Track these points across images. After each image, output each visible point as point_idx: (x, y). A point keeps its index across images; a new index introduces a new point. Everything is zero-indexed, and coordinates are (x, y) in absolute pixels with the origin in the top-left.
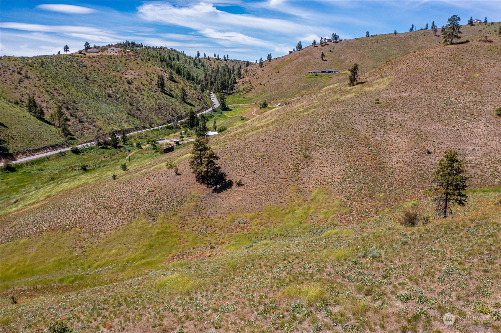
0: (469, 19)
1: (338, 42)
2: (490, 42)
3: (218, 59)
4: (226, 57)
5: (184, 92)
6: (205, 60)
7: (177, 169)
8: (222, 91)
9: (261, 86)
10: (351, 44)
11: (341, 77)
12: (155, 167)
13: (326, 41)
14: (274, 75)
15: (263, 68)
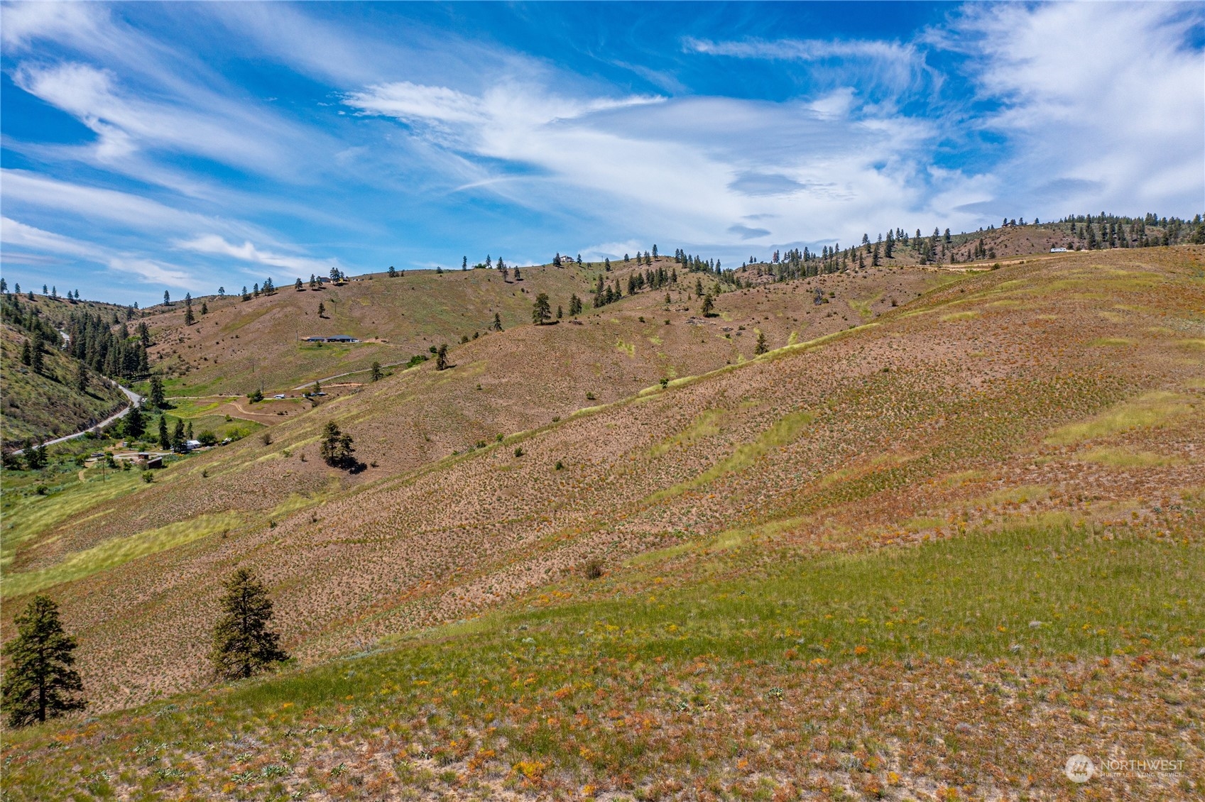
0: (555, 257)
1: (341, 284)
2: (580, 324)
3: (54, 298)
4: (73, 294)
5: (83, 374)
6: (22, 300)
7: (303, 456)
8: (125, 372)
9: (208, 363)
10: (368, 288)
11: (366, 350)
12: (262, 459)
13: (321, 280)
14: (228, 342)
15: (197, 326)
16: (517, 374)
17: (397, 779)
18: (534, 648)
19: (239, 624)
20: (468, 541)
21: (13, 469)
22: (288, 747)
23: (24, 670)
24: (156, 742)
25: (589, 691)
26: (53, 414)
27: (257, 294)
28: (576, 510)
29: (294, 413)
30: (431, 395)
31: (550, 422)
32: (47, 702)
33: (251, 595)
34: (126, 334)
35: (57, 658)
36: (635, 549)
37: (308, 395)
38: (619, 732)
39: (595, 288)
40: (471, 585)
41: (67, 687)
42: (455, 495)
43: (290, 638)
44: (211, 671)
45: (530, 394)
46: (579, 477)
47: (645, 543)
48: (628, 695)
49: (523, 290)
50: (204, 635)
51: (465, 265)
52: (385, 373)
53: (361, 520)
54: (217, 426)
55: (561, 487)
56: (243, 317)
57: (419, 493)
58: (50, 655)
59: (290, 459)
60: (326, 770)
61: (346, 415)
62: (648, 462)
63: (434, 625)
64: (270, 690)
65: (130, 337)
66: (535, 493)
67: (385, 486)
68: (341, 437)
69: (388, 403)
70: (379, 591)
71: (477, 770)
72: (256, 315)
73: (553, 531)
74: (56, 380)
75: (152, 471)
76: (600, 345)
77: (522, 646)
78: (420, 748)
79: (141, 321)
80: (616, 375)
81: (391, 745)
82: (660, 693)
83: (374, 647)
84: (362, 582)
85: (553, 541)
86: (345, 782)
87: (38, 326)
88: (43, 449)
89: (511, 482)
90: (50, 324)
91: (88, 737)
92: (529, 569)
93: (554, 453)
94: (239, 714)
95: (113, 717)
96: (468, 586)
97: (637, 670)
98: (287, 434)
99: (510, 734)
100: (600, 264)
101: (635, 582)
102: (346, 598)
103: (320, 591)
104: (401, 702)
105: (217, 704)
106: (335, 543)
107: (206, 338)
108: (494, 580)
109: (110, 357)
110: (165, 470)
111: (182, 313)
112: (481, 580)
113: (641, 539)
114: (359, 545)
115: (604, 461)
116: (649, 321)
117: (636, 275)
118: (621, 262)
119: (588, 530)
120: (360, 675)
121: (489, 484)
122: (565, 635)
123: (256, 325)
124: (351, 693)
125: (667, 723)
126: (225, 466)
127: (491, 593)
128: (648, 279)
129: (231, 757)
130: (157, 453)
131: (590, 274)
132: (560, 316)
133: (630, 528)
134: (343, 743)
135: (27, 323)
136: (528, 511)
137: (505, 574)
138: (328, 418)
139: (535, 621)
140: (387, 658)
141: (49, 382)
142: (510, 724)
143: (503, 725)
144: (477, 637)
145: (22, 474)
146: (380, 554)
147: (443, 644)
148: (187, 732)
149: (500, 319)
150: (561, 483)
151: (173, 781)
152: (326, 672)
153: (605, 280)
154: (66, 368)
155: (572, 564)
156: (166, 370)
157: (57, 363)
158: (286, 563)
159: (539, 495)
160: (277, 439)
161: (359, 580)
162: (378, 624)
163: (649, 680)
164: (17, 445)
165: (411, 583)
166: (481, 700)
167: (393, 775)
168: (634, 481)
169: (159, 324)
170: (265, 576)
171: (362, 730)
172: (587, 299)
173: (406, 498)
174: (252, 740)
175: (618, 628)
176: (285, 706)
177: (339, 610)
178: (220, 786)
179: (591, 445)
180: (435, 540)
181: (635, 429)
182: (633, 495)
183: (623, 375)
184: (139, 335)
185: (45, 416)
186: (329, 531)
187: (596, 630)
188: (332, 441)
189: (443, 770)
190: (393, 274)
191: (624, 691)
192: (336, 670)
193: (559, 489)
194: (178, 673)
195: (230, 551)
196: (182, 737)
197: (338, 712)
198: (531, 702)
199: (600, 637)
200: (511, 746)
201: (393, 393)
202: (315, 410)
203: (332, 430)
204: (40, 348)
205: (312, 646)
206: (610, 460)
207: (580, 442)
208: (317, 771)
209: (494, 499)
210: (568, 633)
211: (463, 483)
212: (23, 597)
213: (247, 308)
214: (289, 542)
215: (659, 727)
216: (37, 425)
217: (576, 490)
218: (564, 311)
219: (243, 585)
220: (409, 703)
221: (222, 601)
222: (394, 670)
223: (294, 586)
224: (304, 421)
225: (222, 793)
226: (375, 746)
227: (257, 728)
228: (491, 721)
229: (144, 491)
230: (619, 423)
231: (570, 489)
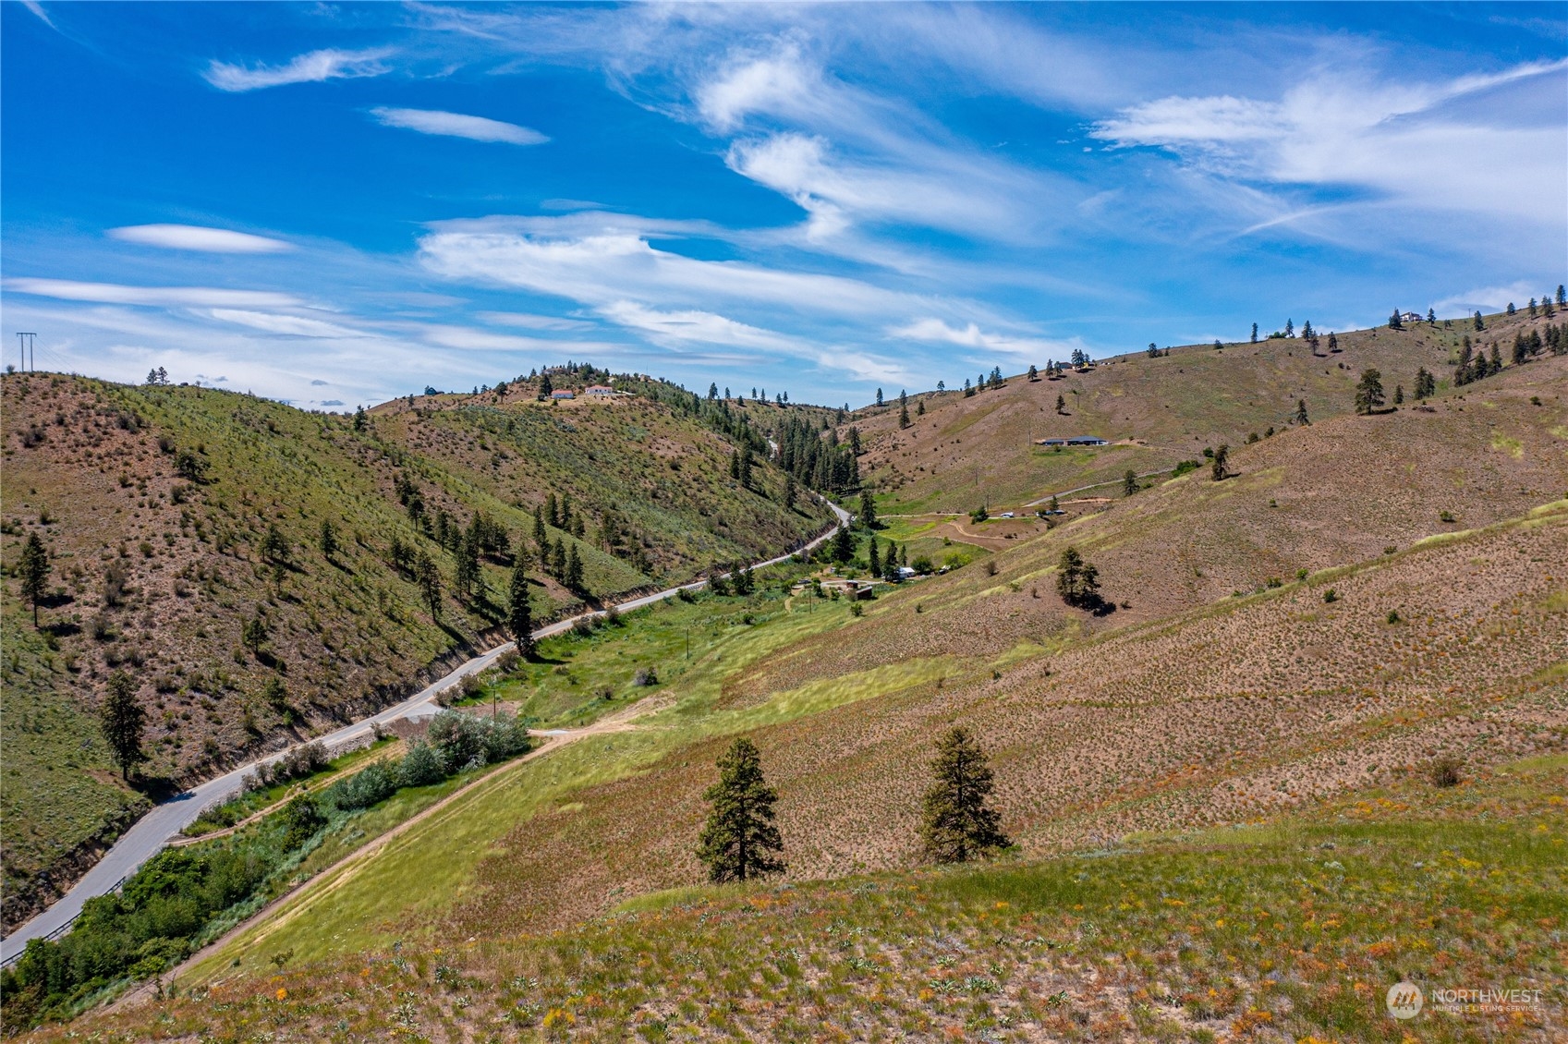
0: (1392, 314)
1: (1086, 371)
2: (1431, 411)
3: (763, 403)
4: (782, 397)
5: (791, 488)
6: (732, 406)
7: (1034, 591)
8: (835, 486)
9: (924, 474)
10: (1120, 374)
11: (1120, 455)
12: (986, 593)
13: (1060, 366)
14: (948, 448)
15: (912, 430)
16: (1330, 485)
17: (1133, 1026)
18: (1341, 877)
19: (954, 795)
20: (1252, 715)
21: (720, 594)
22: (998, 957)
23: (725, 819)
24: (851, 924)
25: (1422, 953)
26: (760, 533)
27: (982, 388)
28: (1419, 683)
29: (1025, 536)
30: (1203, 513)
31: (1380, 553)
32: (746, 859)
33: (967, 762)
34: (835, 442)
35: (758, 811)
36: (1516, 749)
37: (1043, 513)
38: (1470, 1022)
39: (1457, 356)
40: (1255, 777)
41: (767, 845)
42: (1235, 652)
43: (1014, 820)
44: (922, 847)
45: (1350, 512)
46: (1425, 635)
47: (1534, 740)
48: (1488, 968)
49: (1341, 366)
50: (914, 803)
51: (1255, 335)
52: (1143, 484)
53: (1106, 678)
54: (935, 550)
55: (1395, 649)
56: (965, 416)
57: (1184, 646)
58: (750, 807)
59: (1018, 593)
60: (1043, 996)
61: (1089, 539)
62: (1542, 618)
63: (1201, 826)
64: (982, 883)
65: (840, 444)
66: (1355, 655)
67: (1139, 634)
68: (1082, 568)
69: (1145, 524)
70: (1128, 772)
71: (1245, 1036)
72: (982, 413)
73: (1382, 711)
74: (764, 495)
75: (861, 603)
76: (1463, 441)
77: (1324, 872)
78: (1167, 991)
79: (852, 425)
80: (1490, 486)
81: (1128, 979)
82: (1544, 974)
83: (1117, 846)
84: (1106, 758)
85: (1381, 726)
86: (1066, 1016)
87: (747, 435)
88: (750, 573)
89: (1318, 638)
90: (759, 432)
91: (783, 905)
92: (1343, 763)
93: (1385, 599)
94: (944, 907)
95: (810, 887)
96: (1251, 778)
97: (1507, 934)
98: (1016, 563)
99: (1295, 995)
100: (1465, 321)
101: (1514, 799)
102: (1085, 777)
103: (1052, 764)
104: (1145, 924)
105: (920, 891)
106: (1073, 705)
107: (921, 445)
108: (1289, 774)
109: (819, 468)
110: (874, 602)
111: (895, 414)
112: (1270, 772)
113: (1527, 734)
114: (1103, 709)
115: (1466, 614)
116: (1549, 402)
117: (1526, 334)
118: (1501, 316)
119: (1438, 713)
120: (1095, 879)
121: (1285, 639)
122: (1392, 864)
123: (980, 426)
124: (1080, 902)
125: (1554, 1022)
126: (942, 600)
127: (1285, 791)
128: (1548, 338)
129: (931, 958)
130: (867, 582)
131: (1449, 336)
132: (1399, 399)
133: (1509, 716)
134: (1066, 965)
135: (736, 431)
136: (1344, 680)
137: (1306, 767)
138: (1067, 542)
139: (1346, 838)
140: (1131, 862)
141: (756, 497)
142: (1296, 981)
143: (1286, 980)
144: (1258, 850)
145: (730, 600)
146: (1130, 723)
147: (1209, 854)
148: (884, 918)
149: (1306, 407)
150: (1396, 643)
151: (865, 974)
152: (1052, 869)
153: (1473, 343)
154: (774, 482)
155: (1410, 761)
156: (878, 483)
157: (765, 476)
158: (1011, 725)
159: (1360, 658)
160: (1003, 569)
161: (1102, 755)
162: (1125, 816)
163: (1525, 952)
164: (725, 567)
165: (1171, 766)
166: (1256, 940)
167: (1128, 1019)
168: (1516, 646)
169: (872, 428)
170: (985, 739)
171: (1092, 952)
172: (1442, 374)
173: (1166, 651)
174: (957, 942)
175: (1479, 865)
176: (999, 905)
177: (1076, 791)
178: (916, 990)
179: (1445, 590)
180: (1206, 712)
181: (1520, 568)
182: (1515, 666)
183: (1502, 485)
184: (849, 442)
185: (752, 535)
186: (1065, 690)
187: (1443, 864)
188: (1072, 572)
189: (1196, 1027)
190: (1154, 353)
191: (1481, 961)
192: (1065, 869)
193: (1391, 652)
194: (885, 845)
195: (946, 705)
196: (878, 923)
197: (1063, 923)
198: (1333, 954)
199: (1449, 875)
200: (1296, 1011)
201: (1152, 512)
202: (1052, 531)
203: (1071, 558)
204: (748, 460)
205: (1041, 833)
206: (1476, 612)
207: (1427, 584)
208: (1032, 995)
209: (1292, 659)
210: (1397, 862)
211: (1247, 635)
212: (727, 737)
213: (970, 406)
214: (1016, 698)
215: (1539, 1027)
216: (744, 545)
217: (1420, 654)
218: (1404, 392)
219: (958, 748)
220: (1156, 927)
221: (934, 765)
222: (1140, 880)
223: (1021, 755)
224: (1038, 546)
225: (919, 1000)
226: (1107, 977)
227: (963, 928)
228: (1270, 970)
229: (851, 626)
230: (1492, 558)
231: (1411, 652)
